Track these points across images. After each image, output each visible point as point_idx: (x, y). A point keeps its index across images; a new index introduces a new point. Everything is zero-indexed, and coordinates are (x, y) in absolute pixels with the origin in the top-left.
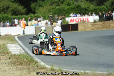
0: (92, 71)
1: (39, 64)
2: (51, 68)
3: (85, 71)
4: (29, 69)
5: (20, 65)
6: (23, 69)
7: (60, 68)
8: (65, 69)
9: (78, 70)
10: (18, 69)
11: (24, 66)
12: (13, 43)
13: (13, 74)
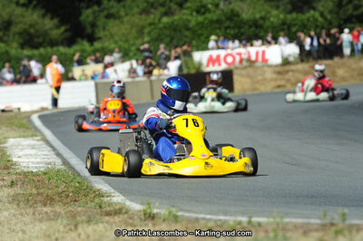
0: (274, 218)
2: (144, 210)
3: (250, 217)
4: (73, 216)
5: (45, 205)
6: (55, 216)
7: (173, 209)
8: (187, 214)
9: (230, 215)
10: (37, 216)
11: (59, 208)
12: (24, 137)
13: (24, 232)
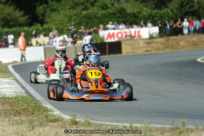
0: (145, 124)
1: (50, 113)
2: (71, 119)
3: (131, 124)
4: (31, 122)
5: (16, 116)
6: (21, 122)
7: (88, 119)
8: (95, 122)
9: (120, 122)
10: (11, 122)
11: (23, 118)
12: (4, 78)
13: (4, 131)
